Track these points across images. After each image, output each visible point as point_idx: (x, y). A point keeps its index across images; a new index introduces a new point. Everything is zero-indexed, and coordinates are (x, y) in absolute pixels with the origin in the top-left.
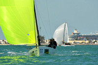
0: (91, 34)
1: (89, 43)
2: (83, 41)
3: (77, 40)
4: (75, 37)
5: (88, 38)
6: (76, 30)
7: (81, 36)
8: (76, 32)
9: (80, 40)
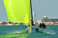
0: (55, 18)
1: (54, 24)
2: (50, 23)
3: (46, 22)
4: (44, 20)
5: (53, 20)
6: (45, 15)
7: (48, 19)
8: (45, 17)
9: (48, 22)
